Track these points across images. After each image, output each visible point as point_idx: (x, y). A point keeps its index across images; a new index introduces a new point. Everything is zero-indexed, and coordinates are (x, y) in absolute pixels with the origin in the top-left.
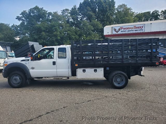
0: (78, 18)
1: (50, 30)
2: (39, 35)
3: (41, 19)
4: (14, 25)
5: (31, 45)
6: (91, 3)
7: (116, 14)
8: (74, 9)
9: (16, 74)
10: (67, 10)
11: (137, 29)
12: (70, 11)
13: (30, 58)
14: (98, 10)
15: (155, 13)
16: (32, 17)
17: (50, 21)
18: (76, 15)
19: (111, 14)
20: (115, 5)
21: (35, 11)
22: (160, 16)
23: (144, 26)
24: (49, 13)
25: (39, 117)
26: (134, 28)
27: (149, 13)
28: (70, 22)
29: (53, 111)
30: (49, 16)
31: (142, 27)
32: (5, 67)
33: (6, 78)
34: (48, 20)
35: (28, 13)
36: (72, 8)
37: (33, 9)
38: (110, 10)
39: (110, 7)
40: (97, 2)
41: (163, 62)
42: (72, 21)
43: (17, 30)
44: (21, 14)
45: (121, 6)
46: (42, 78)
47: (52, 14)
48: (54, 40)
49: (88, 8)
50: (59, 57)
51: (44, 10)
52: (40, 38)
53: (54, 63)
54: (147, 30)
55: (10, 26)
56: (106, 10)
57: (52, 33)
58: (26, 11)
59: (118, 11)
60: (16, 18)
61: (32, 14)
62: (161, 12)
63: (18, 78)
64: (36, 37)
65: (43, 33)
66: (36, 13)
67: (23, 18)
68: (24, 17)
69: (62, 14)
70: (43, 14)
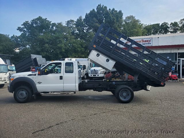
0: (84, 29)
1: (54, 42)
2: (42, 47)
3: (44, 30)
4: (14, 35)
5: (33, 58)
6: (98, 14)
7: (124, 26)
8: (79, 20)
9: (22, 88)
10: (72, 21)
11: (145, 43)
12: (76, 22)
13: (37, 73)
14: (105, 21)
15: (164, 25)
16: (35, 28)
17: (54, 32)
18: (82, 26)
19: (118, 26)
20: (123, 17)
21: (38, 22)
22: (169, 29)
23: (151, 40)
24: (53, 24)
25: (50, 128)
26: (142, 42)
27: (158, 25)
28: (75, 34)
29: (62, 123)
30: (52, 27)
31: (150, 41)
32: (11, 81)
33: (11, 93)
34: (51, 31)
35: (30, 23)
36: (78, 19)
37: (36, 19)
38: (117, 21)
39: (117, 18)
40: (103, 13)
41: (171, 76)
42: (77, 33)
43: (17, 41)
44: (22, 25)
45: (129, 18)
46: (48, 92)
47: (56, 25)
48: (58, 52)
49: (95, 19)
50: (66, 72)
51: (47, 21)
52: (43, 51)
53: (61, 78)
54: (154, 44)
55: (10, 37)
56: (113, 21)
57: (56, 45)
58: (28, 22)
59: (126, 22)
60: (18, 29)
61: (34, 25)
62: (171, 25)
63: (24, 93)
64: (38, 49)
65: (47, 45)
66: (39, 23)
67: (25, 29)
68: (26, 27)
69: (67, 25)
70: (47, 25)
